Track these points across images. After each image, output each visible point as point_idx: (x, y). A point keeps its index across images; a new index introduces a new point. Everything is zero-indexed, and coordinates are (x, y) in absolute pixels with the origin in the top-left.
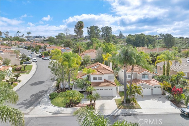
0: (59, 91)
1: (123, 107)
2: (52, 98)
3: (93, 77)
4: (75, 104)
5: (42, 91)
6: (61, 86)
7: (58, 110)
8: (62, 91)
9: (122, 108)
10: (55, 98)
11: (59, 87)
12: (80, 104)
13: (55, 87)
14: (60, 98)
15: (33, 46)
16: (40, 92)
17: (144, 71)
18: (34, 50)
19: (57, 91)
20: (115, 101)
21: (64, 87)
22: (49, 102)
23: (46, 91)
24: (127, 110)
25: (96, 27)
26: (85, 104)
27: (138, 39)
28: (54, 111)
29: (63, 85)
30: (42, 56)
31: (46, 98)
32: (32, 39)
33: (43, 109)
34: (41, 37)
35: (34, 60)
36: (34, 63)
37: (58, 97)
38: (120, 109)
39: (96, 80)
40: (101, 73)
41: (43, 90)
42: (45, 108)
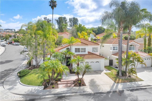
0: (31, 68)
1: (121, 80)
2: (22, 75)
3: (75, 49)
4: (56, 81)
5: (9, 69)
6: (34, 63)
7: (31, 90)
8: (35, 68)
9: (120, 82)
10: (26, 75)
11: (31, 64)
12: (63, 81)
13: (25, 65)
14: (33, 75)
15: (4, 35)
16: (5, 71)
17: (131, 42)
18: (4, 39)
19: (28, 68)
20: (107, 75)
21: (37, 64)
22: (18, 81)
23: (14, 70)
24: (128, 83)
25: (64, 18)
26: (69, 80)
27: (100, 30)
28: (25, 92)
29: (36, 61)
30: (11, 42)
31: (13, 77)
32: (2, 31)
33: (8, 91)
34: (12, 30)
35: (3, 44)
36: (3, 47)
37: (31, 74)
38: (118, 83)
39: (78, 52)
40: (84, 44)
41: (11, 69)
42: (10, 89)
